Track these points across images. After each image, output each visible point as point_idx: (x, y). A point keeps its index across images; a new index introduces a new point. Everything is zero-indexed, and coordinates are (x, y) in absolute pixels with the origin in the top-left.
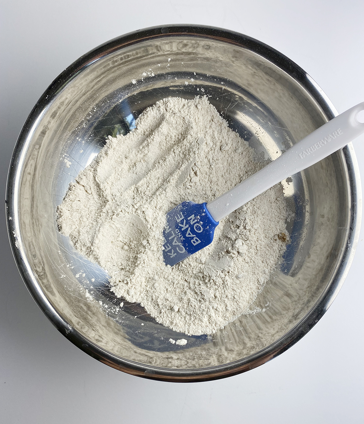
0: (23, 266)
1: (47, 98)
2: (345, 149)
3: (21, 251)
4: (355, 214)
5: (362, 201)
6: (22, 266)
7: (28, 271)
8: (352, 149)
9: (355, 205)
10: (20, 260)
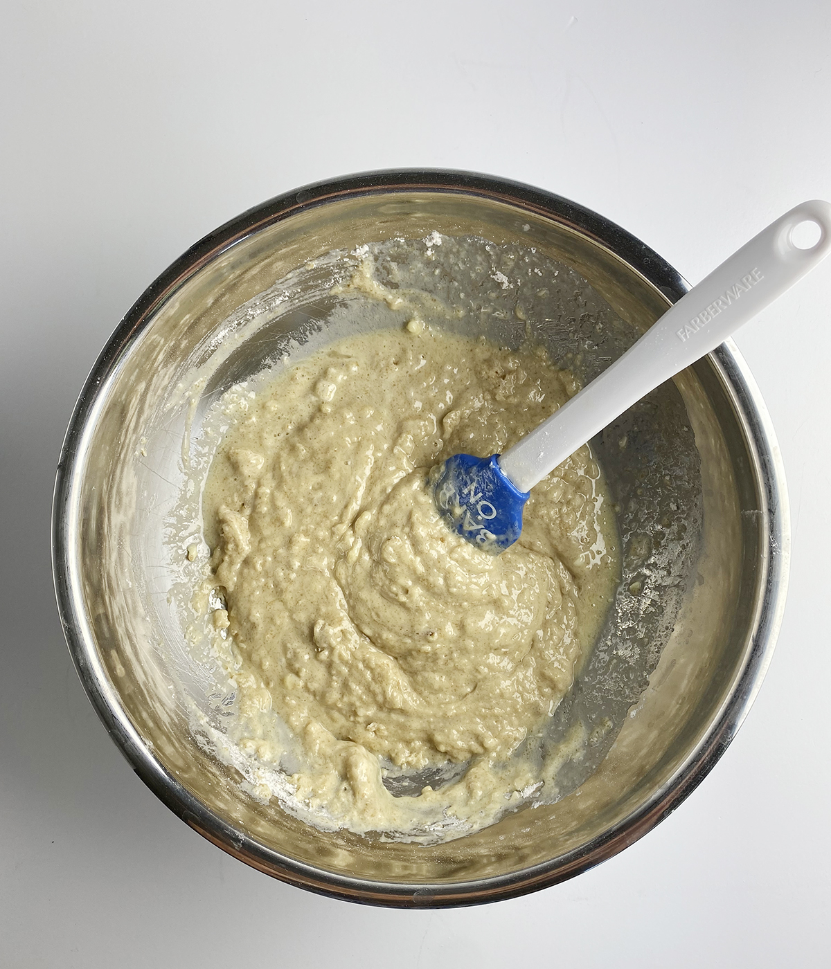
0: (119, 730)
1: (98, 382)
2: (721, 351)
3: (111, 701)
4: (770, 479)
5: (778, 450)
6: (116, 731)
7: (131, 738)
8: (734, 350)
9: (766, 461)
10: (111, 719)
